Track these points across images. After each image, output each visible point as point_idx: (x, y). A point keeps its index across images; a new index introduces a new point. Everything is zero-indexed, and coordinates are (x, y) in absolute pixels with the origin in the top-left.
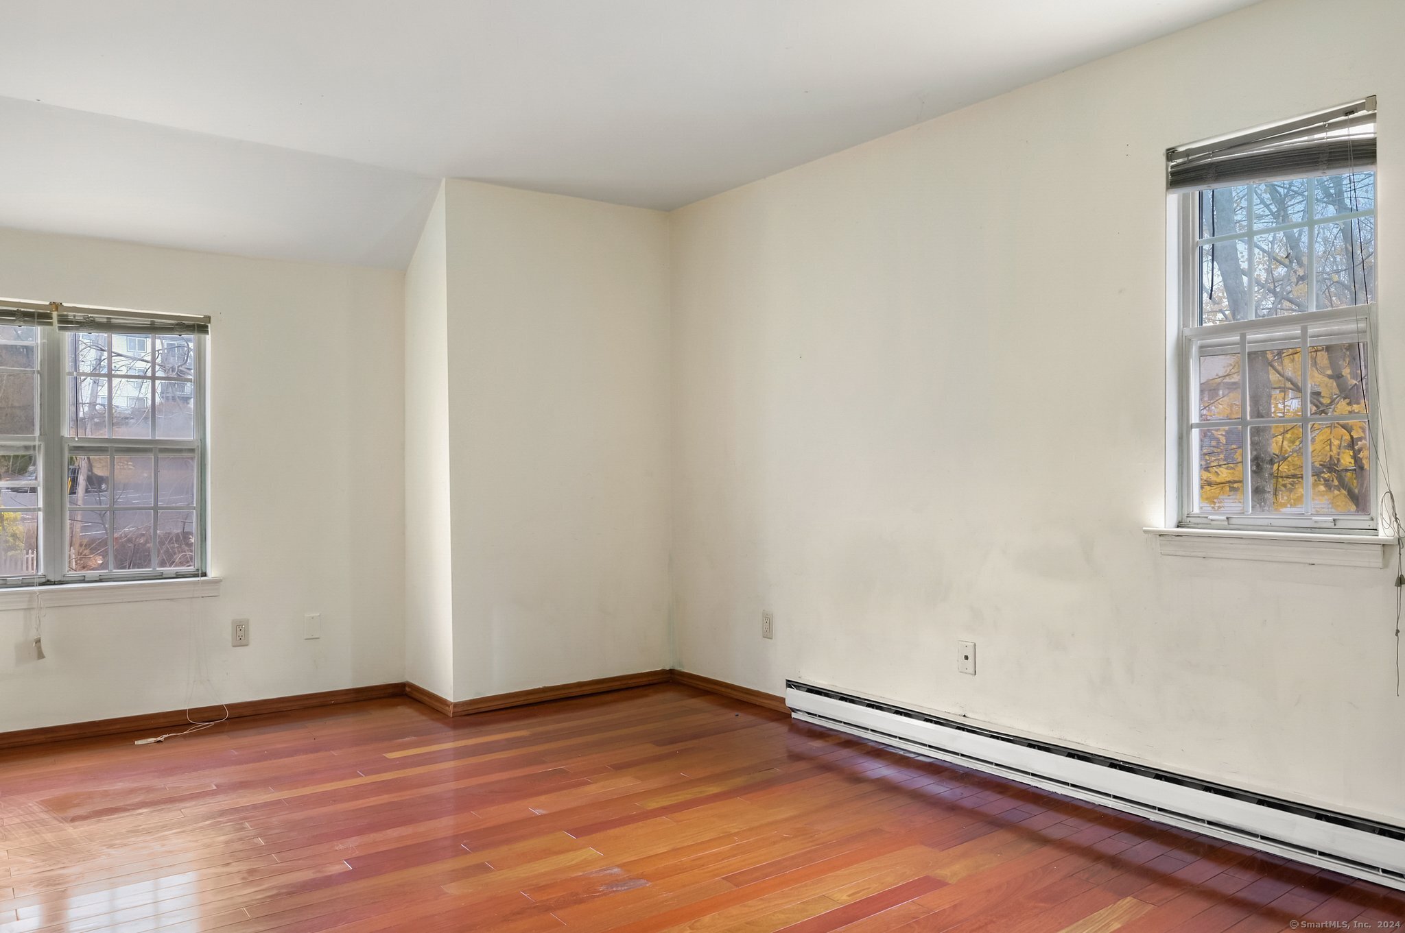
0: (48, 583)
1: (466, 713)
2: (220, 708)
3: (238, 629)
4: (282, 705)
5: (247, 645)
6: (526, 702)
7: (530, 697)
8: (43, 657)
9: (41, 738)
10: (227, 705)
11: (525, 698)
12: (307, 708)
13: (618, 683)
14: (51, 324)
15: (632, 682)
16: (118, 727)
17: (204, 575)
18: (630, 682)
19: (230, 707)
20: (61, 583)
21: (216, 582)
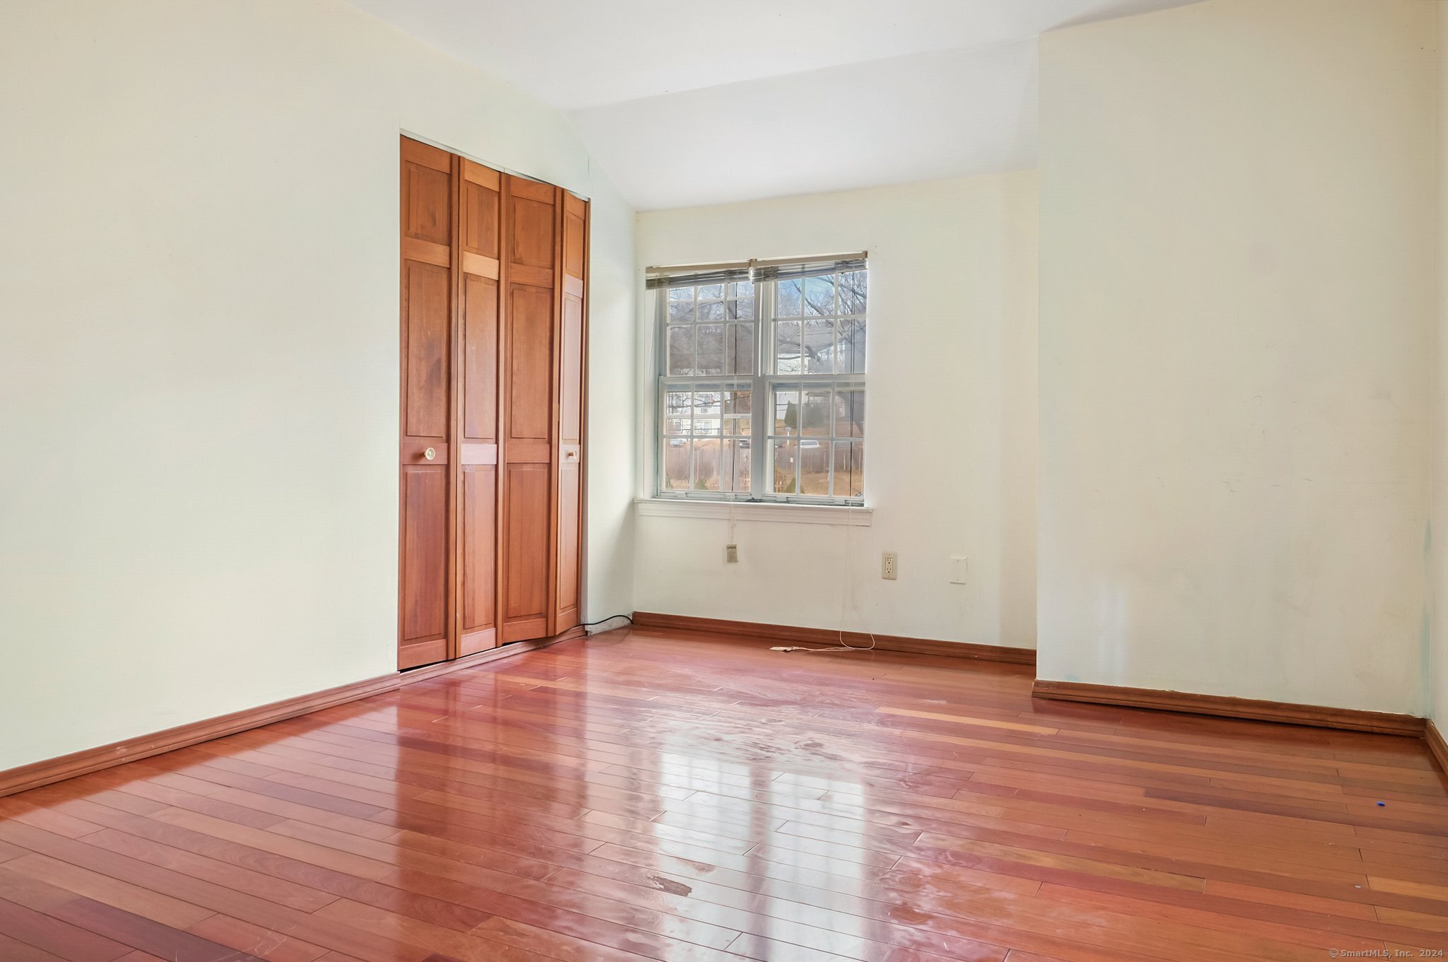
0: (753, 500)
1: (1050, 696)
2: (867, 637)
3: (887, 562)
4: (924, 647)
5: (895, 579)
6: (1138, 705)
7: (1148, 699)
8: (736, 561)
9: (736, 629)
10: (874, 636)
11: (1139, 699)
12: (948, 656)
13: (1307, 716)
14: (747, 278)
15: (1332, 721)
16: (787, 634)
17: (862, 505)
18: (1330, 719)
19: (878, 638)
20: (761, 501)
21: (869, 512)
